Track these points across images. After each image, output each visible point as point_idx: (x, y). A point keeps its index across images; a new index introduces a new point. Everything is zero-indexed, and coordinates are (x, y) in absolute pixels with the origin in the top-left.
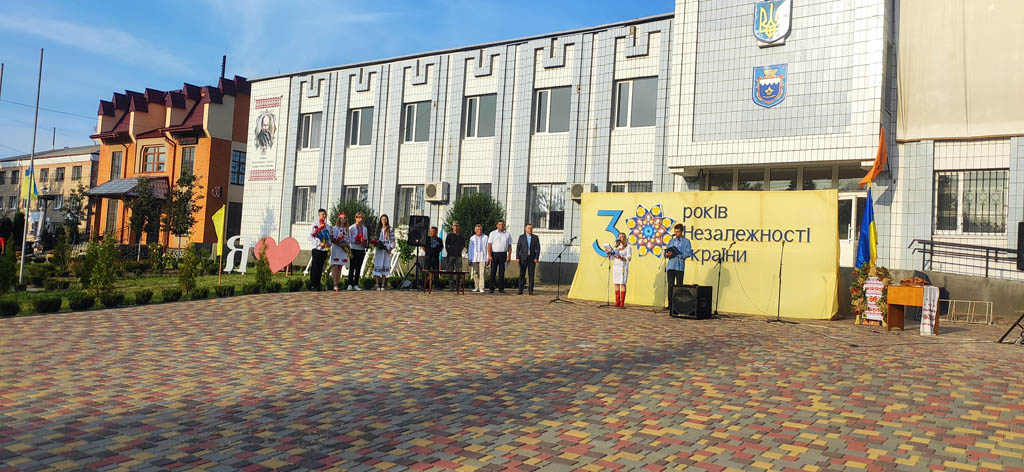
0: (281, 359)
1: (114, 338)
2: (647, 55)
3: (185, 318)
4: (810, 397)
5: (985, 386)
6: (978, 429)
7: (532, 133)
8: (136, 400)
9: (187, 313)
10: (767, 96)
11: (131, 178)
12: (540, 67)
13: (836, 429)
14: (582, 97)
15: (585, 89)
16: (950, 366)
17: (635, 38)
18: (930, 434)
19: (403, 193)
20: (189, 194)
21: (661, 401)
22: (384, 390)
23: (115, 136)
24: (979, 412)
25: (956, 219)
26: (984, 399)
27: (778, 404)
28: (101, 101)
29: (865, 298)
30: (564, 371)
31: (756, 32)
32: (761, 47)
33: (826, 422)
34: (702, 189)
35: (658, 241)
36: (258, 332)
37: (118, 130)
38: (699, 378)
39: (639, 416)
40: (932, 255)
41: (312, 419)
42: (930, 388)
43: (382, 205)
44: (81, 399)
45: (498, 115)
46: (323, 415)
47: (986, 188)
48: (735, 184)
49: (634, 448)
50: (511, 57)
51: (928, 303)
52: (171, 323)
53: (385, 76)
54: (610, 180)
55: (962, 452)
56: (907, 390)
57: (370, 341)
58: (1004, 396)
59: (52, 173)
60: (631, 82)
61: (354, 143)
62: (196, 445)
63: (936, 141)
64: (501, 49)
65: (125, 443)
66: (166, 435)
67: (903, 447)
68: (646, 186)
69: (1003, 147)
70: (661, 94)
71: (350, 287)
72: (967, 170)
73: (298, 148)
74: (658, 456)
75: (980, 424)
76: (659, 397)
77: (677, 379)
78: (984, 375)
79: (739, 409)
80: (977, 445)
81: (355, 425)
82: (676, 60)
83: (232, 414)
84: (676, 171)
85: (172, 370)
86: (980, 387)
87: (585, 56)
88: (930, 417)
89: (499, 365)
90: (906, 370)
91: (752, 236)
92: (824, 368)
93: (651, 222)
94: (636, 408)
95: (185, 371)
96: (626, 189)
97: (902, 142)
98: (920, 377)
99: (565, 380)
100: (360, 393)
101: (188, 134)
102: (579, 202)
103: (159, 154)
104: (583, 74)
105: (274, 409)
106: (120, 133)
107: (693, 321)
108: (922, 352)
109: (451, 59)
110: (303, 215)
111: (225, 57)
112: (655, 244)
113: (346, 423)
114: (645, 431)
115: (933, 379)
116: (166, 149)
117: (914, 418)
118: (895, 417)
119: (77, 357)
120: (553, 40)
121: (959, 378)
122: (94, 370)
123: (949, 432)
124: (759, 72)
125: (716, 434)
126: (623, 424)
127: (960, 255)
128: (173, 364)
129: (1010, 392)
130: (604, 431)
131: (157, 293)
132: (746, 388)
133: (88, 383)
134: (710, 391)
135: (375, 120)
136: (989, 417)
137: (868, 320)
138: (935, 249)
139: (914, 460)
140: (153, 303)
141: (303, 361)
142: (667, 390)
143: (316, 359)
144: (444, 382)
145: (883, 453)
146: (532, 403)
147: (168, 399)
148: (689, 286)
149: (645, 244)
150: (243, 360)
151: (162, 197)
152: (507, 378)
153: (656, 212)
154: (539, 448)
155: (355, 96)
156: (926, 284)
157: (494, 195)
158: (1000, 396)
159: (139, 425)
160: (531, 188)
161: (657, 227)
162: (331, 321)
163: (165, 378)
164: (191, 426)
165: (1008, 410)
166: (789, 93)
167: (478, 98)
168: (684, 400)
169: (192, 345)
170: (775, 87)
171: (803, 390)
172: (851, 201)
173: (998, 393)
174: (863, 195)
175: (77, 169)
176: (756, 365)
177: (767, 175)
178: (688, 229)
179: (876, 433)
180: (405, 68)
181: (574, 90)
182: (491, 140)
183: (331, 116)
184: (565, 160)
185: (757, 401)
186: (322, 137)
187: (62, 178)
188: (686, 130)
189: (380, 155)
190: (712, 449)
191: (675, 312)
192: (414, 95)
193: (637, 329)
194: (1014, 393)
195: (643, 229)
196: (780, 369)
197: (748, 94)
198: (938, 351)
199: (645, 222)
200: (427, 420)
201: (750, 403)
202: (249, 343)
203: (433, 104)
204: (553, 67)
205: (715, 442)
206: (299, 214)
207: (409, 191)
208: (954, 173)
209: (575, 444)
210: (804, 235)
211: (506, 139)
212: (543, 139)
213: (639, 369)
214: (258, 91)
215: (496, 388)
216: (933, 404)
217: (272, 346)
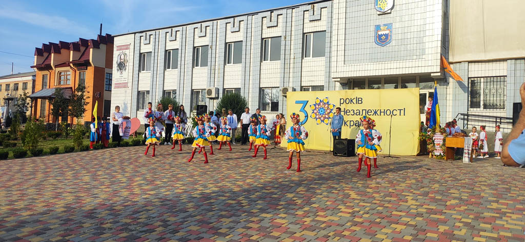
0: (123, 183)
1: (34, 173)
2: (320, 20)
3: (75, 161)
4: (407, 197)
5: (498, 190)
6: (496, 213)
7: (261, 61)
8: (40, 207)
9: (76, 158)
10: (383, 40)
11: (53, 88)
12: (265, 27)
13: (421, 215)
14: (287, 42)
15: (288, 38)
16: (480, 179)
17: (314, 11)
18: (471, 216)
19: (195, 94)
20: (82, 96)
21: (327, 201)
22: (177, 199)
23: (44, 67)
24: (497, 204)
25: (480, 102)
26: (499, 197)
27: (389, 202)
28: (36, 48)
29: (434, 144)
30: (276, 186)
31: (376, 7)
32: (379, 15)
33: (415, 211)
34: (350, 88)
35: (327, 116)
36: (113, 168)
37: (46, 63)
38: (348, 189)
39: (315, 210)
40: (468, 121)
41: (135, 216)
42: (470, 191)
43: (184, 101)
44: (9, 207)
45: (244, 52)
46: (141, 213)
47: (495, 86)
48: (367, 86)
49: (311, 228)
50: (249, 22)
51: (467, 146)
52: (67, 164)
53: (184, 33)
54: (302, 85)
55: (489, 226)
56: (458, 193)
57: (172, 172)
58: (509, 195)
59: (12, 86)
60: (312, 34)
61: (169, 68)
62: (69, 232)
63: (469, 62)
64: (245, 18)
65: (28, 232)
66: (52, 227)
67: (458, 224)
68: (321, 88)
69: (503, 65)
70: (328, 40)
71: (166, 143)
72: (485, 77)
73: (139, 71)
74: (323, 233)
75: (498, 210)
76: (326, 199)
77: (336, 189)
78: (498, 184)
79: (369, 205)
80: (497, 222)
81: (158, 219)
82: (335, 22)
83: (91, 214)
84: (336, 80)
85: (62, 190)
86: (496, 190)
87: (288, 21)
88: (471, 207)
89: (241, 183)
90: (457, 182)
91: (376, 113)
92: (414, 181)
93: (323, 106)
94: (313, 205)
95: (69, 190)
96: (310, 90)
97: (452, 63)
98: (465, 185)
99: (276, 191)
100: (164, 201)
101: (82, 64)
102: (286, 97)
103: (67, 75)
104: (287, 30)
105: (114, 211)
106: (46, 65)
107: (345, 158)
108: (465, 172)
109: (218, 24)
110: (143, 106)
111: (101, 25)
112: (325, 118)
113: (153, 218)
114: (318, 218)
115: (471, 186)
116: (71, 72)
117: (463, 208)
118: (452, 207)
119: (11, 183)
120: (271, 12)
121: (485, 185)
122: (20, 190)
123: (482, 215)
124: (378, 28)
125: (356, 219)
126: (306, 214)
127: (482, 121)
128: (63, 187)
129: (512, 192)
130: (295, 219)
131: (61, 148)
132: (373, 193)
133: (15, 198)
134: (353, 195)
135: (179, 55)
136: (502, 206)
137: (435, 155)
138: (469, 118)
139: (464, 231)
140: (59, 153)
141: (135, 184)
142: (330, 195)
143: (142, 182)
144: (210, 193)
145: (447, 228)
146: (256, 205)
147: (57, 206)
148: (343, 139)
149: (320, 118)
150: (102, 184)
151: (68, 98)
152: (245, 191)
153: (326, 101)
154: (259, 229)
155: (168, 43)
156: (465, 136)
157: (242, 94)
158: (507, 195)
159: (38, 221)
160: (261, 90)
161: (326, 109)
162: (153, 161)
163: (57, 194)
164: (67, 221)
165: (512, 202)
166: (393, 37)
167: (233, 43)
168: (339, 201)
169: (76, 176)
170: (387, 35)
171: (403, 194)
172: (426, 94)
173: (506, 193)
174: (433, 91)
175: (25, 84)
176: (378, 180)
177: (383, 81)
178: (342, 110)
179: (442, 217)
180: (194, 28)
181: (283, 38)
182: (240, 65)
183: (156, 54)
184: (279, 75)
185: (378, 200)
186: (152, 65)
187: (17, 89)
188: (341, 58)
189: (182, 74)
190: (354, 228)
191: (336, 153)
192: (199, 42)
193: (316, 162)
194: (514, 192)
195: (319, 110)
196: (390, 182)
197: (372, 39)
198: (473, 171)
199: (320, 107)
200: (199, 215)
201: (375, 202)
202: (108, 174)
203: (209, 47)
204: (272, 27)
205: (356, 224)
206: (141, 105)
207: (198, 93)
208: (479, 79)
209: (279, 226)
210: (402, 112)
211: (248, 65)
212: (266, 64)
213: (316, 184)
214: (117, 42)
215: (238, 196)
216: (472, 200)
217: (119, 176)
